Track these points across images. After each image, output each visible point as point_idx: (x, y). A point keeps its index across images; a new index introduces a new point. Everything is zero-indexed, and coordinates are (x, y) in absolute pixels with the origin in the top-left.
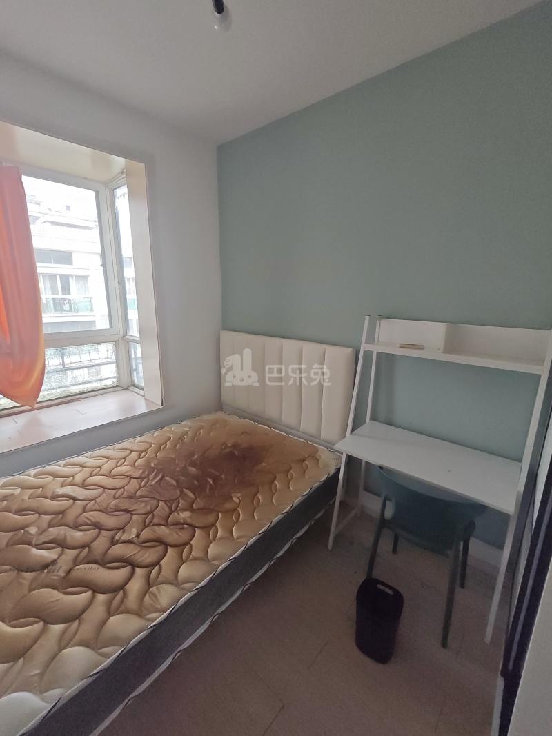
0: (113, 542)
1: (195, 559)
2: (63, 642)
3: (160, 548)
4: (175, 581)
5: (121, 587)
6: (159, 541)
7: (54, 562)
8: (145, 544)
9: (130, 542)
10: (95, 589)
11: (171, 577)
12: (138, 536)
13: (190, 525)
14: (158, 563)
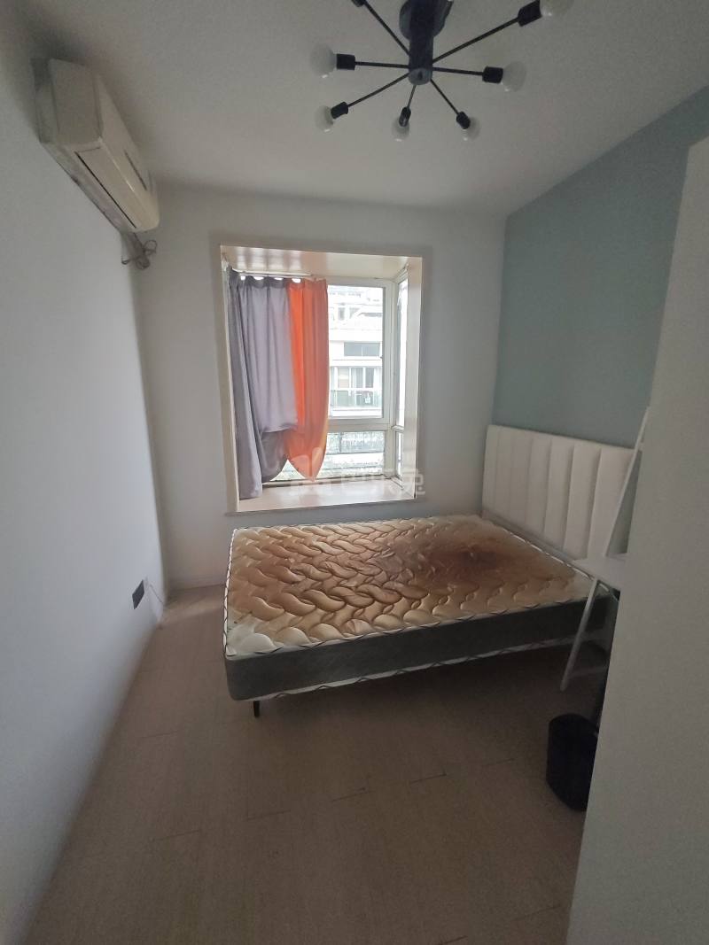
0: (339, 585)
1: (393, 615)
2: (292, 624)
3: (370, 600)
4: (371, 622)
5: (334, 611)
6: (370, 595)
7: (298, 582)
8: (359, 592)
9: (350, 588)
10: (318, 605)
11: (370, 619)
12: (357, 587)
13: (399, 593)
14: (363, 607)
